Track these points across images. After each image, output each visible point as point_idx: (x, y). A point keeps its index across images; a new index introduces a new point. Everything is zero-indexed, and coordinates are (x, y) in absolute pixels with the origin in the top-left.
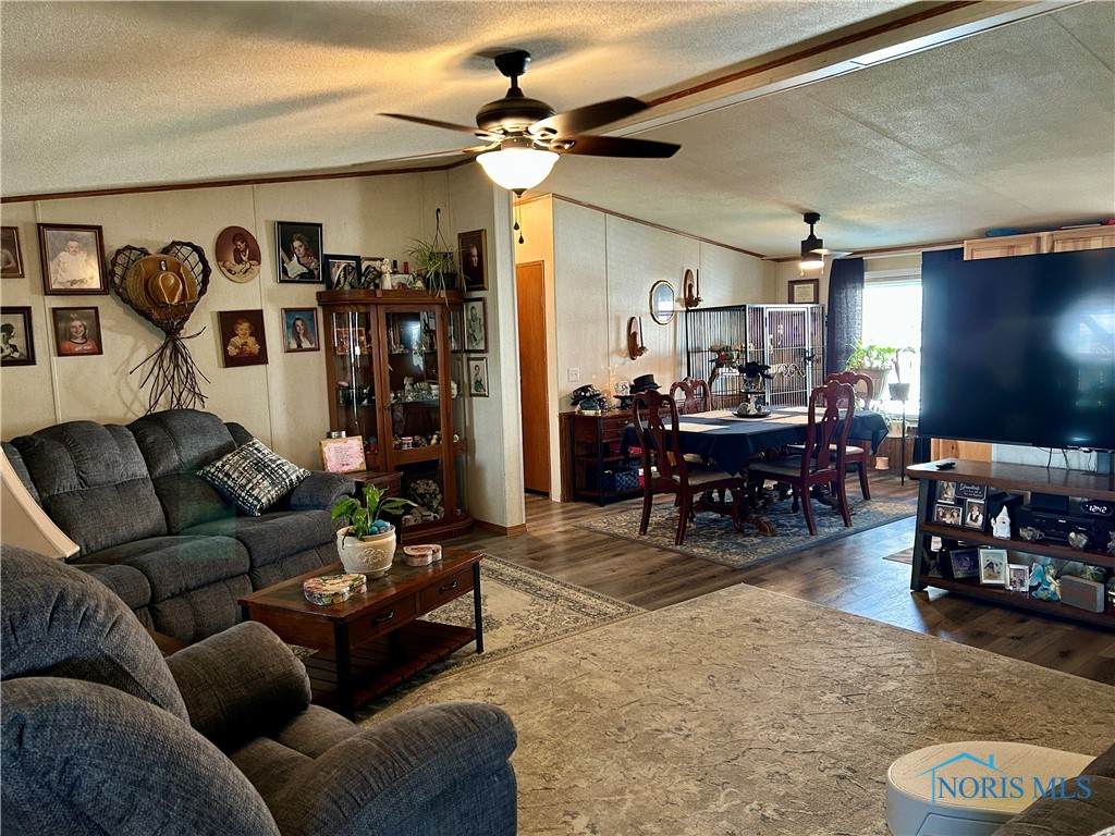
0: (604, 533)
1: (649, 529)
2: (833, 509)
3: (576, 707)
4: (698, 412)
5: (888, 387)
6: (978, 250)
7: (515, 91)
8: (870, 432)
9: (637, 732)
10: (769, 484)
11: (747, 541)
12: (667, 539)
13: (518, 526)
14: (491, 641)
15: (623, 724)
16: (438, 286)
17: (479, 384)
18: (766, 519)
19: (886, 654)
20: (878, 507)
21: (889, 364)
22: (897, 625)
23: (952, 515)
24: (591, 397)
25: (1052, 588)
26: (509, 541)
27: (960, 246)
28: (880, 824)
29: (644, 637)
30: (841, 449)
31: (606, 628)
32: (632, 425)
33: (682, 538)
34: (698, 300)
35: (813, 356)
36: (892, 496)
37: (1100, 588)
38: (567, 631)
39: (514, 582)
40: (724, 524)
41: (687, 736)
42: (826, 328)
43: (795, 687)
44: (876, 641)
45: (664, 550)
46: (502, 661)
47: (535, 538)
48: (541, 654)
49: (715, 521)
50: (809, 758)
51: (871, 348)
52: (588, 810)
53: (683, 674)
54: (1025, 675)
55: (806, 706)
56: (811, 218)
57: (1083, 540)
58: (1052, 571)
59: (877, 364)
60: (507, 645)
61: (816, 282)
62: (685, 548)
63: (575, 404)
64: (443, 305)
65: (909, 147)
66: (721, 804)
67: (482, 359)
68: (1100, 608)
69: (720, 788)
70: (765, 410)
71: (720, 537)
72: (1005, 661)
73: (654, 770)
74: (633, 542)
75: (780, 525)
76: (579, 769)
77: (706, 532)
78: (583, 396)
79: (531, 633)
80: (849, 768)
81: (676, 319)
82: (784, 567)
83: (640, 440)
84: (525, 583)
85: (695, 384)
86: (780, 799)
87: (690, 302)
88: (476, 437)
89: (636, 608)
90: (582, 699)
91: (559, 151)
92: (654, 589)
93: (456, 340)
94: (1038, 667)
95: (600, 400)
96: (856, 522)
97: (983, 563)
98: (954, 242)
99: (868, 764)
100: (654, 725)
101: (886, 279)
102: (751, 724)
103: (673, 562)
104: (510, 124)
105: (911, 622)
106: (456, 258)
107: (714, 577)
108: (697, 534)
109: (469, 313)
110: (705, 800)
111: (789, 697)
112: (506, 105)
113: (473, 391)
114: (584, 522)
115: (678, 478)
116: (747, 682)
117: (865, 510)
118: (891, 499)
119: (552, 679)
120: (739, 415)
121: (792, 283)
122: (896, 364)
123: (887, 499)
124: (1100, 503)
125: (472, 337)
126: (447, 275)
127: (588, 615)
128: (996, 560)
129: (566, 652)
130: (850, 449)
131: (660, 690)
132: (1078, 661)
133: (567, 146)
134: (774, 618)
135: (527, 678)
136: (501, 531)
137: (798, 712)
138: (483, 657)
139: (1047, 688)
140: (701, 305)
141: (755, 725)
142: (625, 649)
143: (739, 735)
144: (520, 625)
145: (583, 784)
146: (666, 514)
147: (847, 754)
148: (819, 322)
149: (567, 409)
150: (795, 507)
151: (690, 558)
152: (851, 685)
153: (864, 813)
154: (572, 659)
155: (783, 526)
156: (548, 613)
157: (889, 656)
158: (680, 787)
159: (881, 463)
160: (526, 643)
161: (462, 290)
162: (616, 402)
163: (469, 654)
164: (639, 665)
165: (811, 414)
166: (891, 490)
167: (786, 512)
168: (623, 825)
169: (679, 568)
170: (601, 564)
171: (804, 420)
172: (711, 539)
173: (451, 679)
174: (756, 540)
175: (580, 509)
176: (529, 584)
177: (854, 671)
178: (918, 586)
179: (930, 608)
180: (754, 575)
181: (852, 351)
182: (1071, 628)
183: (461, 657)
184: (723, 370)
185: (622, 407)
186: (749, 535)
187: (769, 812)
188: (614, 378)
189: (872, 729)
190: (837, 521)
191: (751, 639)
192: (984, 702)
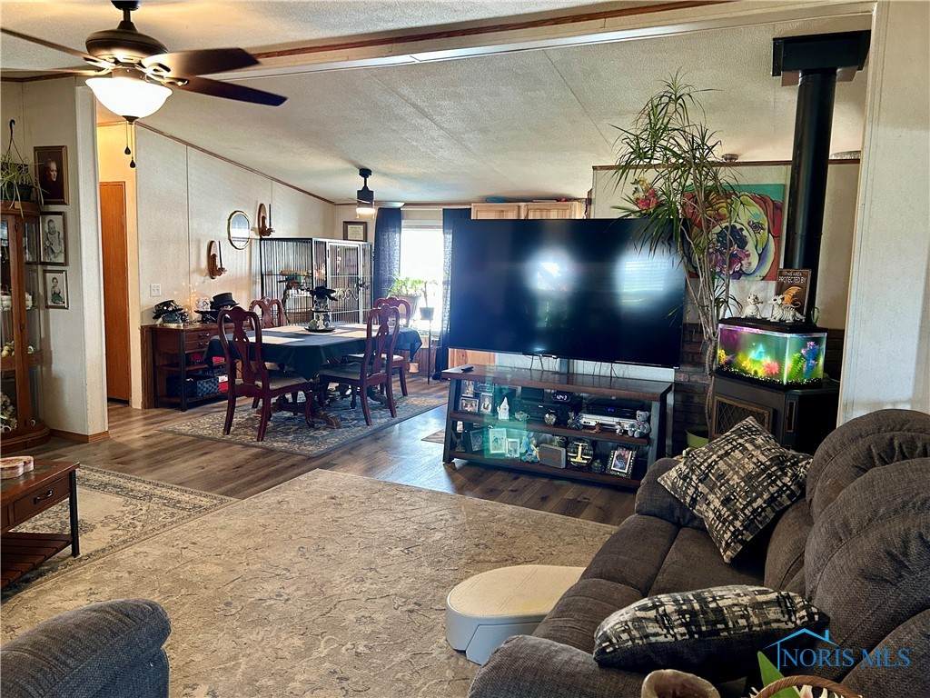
0: (189, 435)
1: (232, 428)
2: (382, 403)
3: (183, 592)
4: (273, 327)
5: (418, 310)
6: (481, 211)
7: (127, 24)
8: (409, 344)
9: (243, 604)
10: (332, 386)
11: (318, 434)
12: (250, 437)
13: (99, 434)
14: (86, 545)
15: (230, 599)
16: (12, 197)
17: (56, 296)
18: (332, 415)
19: (431, 512)
20: (413, 400)
21: (419, 292)
22: (436, 489)
23: (472, 405)
24: (173, 311)
25: (534, 453)
26: (92, 448)
27: (468, 207)
28: (442, 641)
29: (239, 522)
30: (390, 357)
31: (202, 519)
32: (217, 337)
33: (263, 435)
34: (270, 231)
35: (364, 283)
36: (422, 392)
37: (563, 450)
38: (164, 526)
39: (103, 486)
40: (297, 421)
41: (287, 600)
42: (373, 262)
43: (369, 547)
44: (423, 504)
45: (247, 446)
46: (101, 561)
47: (120, 443)
48: (141, 550)
49: (289, 418)
50: (386, 601)
51: (407, 279)
52: (206, 679)
53: (277, 549)
54: (524, 516)
55: (378, 561)
56: (365, 173)
57: (553, 419)
58: (534, 442)
59: (411, 292)
60: (104, 545)
61: (365, 224)
62: (267, 443)
63: (156, 317)
64: (17, 216)
65: (442, 128)
66: (323, 650)
67: (61, 272)
68: (563, 466)
69: (320, 637)
70: (331, 326)
71: (295, 432)
72: (509, 508)
73: (262, 633)
74: (219, 441)
75: (342, 419)
76: (193, 646)
77: (283, 428)
78: (165, 310)
79: (128, 532)
80: (415, 603)
81: (251, 246)
82: (349, 452)
83: (225, 351)
84: (114, 486)
85: (271, 303)
86: (367, 637)
87: (264, 231)
88: (52, 349)
89: (228, 498)
90: (187, 583)
91: (171, 86)
92: (243, 480)
93: (31, 253)
94: (529, 510)
95: (182, 314)
96: (400, 413)
97: (491, 438)
98: (464, 204)
99: (429, 597)
100: (257, 596)
101: (417, 227)
102: (338, 582)
103: (256, 456)
104: (123, 55)
105: (445, 487)
106: (32, 170)
107: (294, 465)
108: (274, 430)
109: (46, 225)
110: (309, 649)
111: (365, 556)
112: (117, 36)
113: (50, 303)
114: (169, 426)
115: (260, 384)
116: (330, 549)
117: (404, 404)
118: (422, 395)
119: (156, 570)
120: (309, 330)
121: (346, 223)
122: (425, 293)
123: (418, 395)
124: (562, 393)
125: (49, 250)
126: (21, 186)
127: (184, 509)
128: (497, 436)
129: (166, 544)
130: (395, 357)
131: (259, 565)
132: (553, 503)
133: (180, 83)
134: (347, 494)
135: (130, 573)
136: (82, 439)
137: (373, 566)
138: (80, 560)
139: (537, 523)
140: (273, 235)
141: (341, 582)
142: (223, 535)
143: (329, 593)
144: (115, 526)
145: (198, 657)
146: (245, 414)
147: (413, 593)
148: (368, 258)
149: (149, 322)
150: (353, 404)
151: (271, 451)
152: (410, 539)
153: (430, 635)
154: (174, 550)
155: (345, 419)
156: (143, 512)
157: (433, 514)
158: (287, 644)
159: (413, 368)
160: (125, 542)
161: (38, 203)
162: (196, 316)
163: (64, 559)
164: (237, 547)
165: (369, 330)
166: (421, 387)
167: (346, 408)
168: (241, 685)
169: (262, 461)
170: (191, 463)
171: (363, 335)
172: (287, 434)
173: (48, 585)
174: (325, 433)
175: (162, 415)
176: (120, 487)
177: (410, 529)
178: (448, 459)
179: (457, 475)
180: (326, 461)
181: (394, 281)
182: (545, 480)
183: (55, 562)
184: (292, 291)
185: (203, 321)
186: (318, 429)
187: (361, 649)
188: (195, 295)
189: (428, 571)
190: (386, 413)
191: (330, 513)
192: (499, 539)
